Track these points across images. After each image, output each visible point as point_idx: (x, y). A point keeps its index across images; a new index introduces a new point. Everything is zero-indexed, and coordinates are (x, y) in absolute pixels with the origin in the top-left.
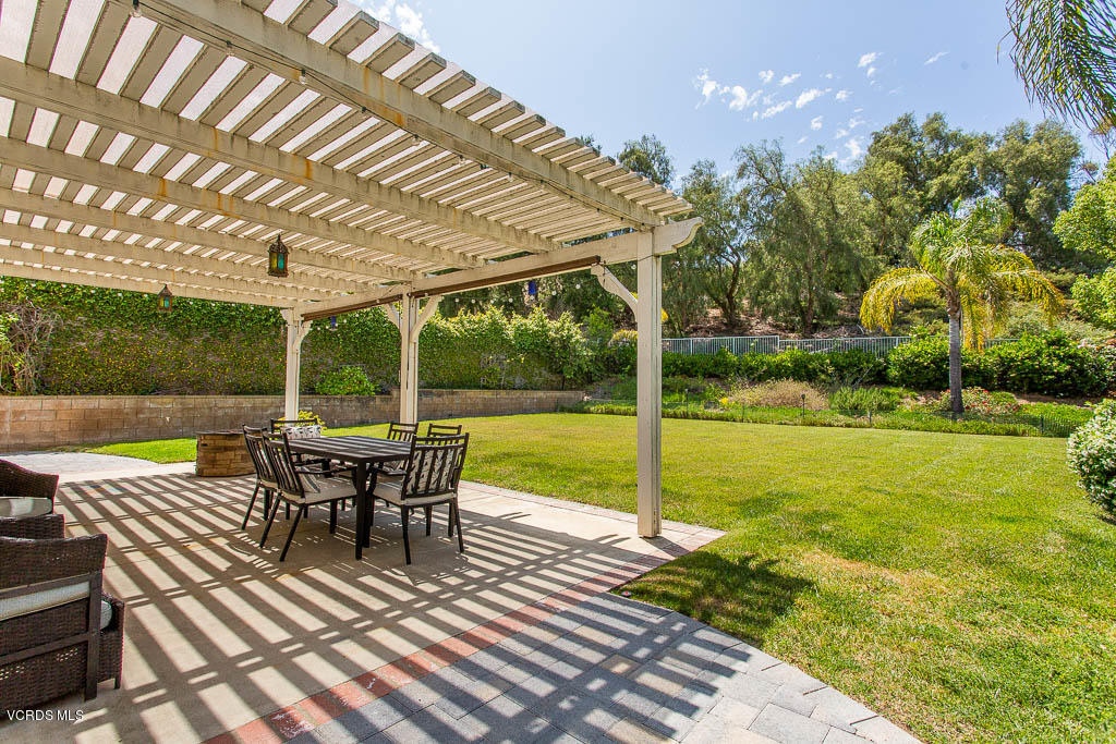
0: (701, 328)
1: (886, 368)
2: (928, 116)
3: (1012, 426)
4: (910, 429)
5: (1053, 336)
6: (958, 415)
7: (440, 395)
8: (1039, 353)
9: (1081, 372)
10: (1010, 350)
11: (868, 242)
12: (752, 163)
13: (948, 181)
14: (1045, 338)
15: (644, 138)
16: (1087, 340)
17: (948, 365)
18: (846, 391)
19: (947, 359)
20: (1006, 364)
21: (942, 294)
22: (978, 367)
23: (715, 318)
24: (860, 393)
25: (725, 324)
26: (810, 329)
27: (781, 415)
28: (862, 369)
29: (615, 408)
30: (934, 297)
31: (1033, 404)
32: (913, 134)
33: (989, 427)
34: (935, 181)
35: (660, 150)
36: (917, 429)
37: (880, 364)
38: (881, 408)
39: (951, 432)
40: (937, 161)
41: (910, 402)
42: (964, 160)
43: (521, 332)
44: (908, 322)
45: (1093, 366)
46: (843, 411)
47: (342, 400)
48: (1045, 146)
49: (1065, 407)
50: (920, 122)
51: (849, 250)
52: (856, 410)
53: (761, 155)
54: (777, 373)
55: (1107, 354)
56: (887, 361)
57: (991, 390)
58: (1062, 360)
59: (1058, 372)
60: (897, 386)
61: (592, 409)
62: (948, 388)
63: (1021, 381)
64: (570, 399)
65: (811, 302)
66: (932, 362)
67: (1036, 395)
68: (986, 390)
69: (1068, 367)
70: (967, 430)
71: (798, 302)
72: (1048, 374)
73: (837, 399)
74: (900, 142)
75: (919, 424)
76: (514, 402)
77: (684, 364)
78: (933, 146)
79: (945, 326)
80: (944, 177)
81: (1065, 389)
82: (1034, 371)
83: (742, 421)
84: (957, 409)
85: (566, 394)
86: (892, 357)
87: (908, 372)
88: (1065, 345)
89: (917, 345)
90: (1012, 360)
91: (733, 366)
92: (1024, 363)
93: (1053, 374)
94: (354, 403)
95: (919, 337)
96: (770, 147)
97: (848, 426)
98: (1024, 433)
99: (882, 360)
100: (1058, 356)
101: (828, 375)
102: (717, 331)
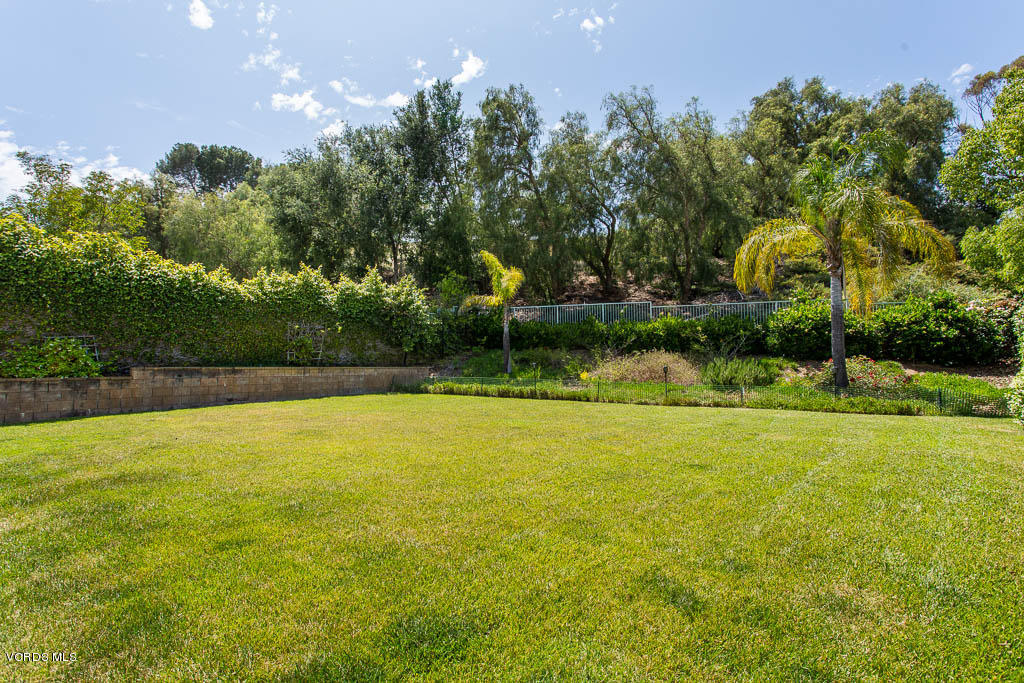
0: (576, 296)
1: (765, 336)
2: (806, 81)
3: (905, 403)
4: (786, 407)
5: (940, 297)
6: (841, 390)
7: (213, 375)
8: (926, 317)
9: (971, 337)
10: (895, 314)
11: (747, 204)
12: (622, 112)
13: (827, 143)
14: (931, 300)
15: (512, 88)
16: (976, 302)
17: (830, 331)
18: (719, 362)
19: (829, 324)
20: (892, 329)
21: (824, 258)
22: (862, 333)
23: (592, 285)
24: (735, 363)
25: (601, 292)
26: (689, 296)
27: (645, 393)
28: (739, 337)
29: (456, 386)
30: (815, 262)
31: (922, 374)
32: (792, 98)
33: (879, 403)
34: (815, 143)
35: (527, 99)
36: (796, 408)
37: (758, 331)
38: (758, 382)
39: (834, 411)
40: (817, 124)
41: (792, 375)
42: (842, 122)
43: (347, 298)
44: (787, 287)
45: (982, 331)
46: (717, 386)
47: (36, 384)
48: (921, 106)
49: (956, 377)
50: (799, 87)
51: (727, 210)
52: (730, 385)
53: (631, 102)
54: (647, 343)
55: (997, 317)
56: (766, 327)
57: (876, 359)
58: (950, 325)
59: (947, 338)
60: (776, 355)
61: (431, 387)
62: (831, 357)
63: (909, 347)
64: (412, 376)
65: (688, 265)
66: (813, 328)
67: (924, 364)
68: (872, 358)
69: (957, 332)
70: (851, 408)
71: (675, 266)
72: (935, 340)
73: (710, 373)
74: (781, 104)
75: (798, 401)
76: (330, 381)
77: (547, 334)
78: (813, 109)
79: (826, 290)
80: (823, 140)
81: (953, 356)
82: (921, 336)
83: (597, 400)
84: (840, 382)
85: (405, 370)
86: (772, 324)
87: (788, 340)
88: (953, 307)
89: (798, 310)
90: (898, 325)
91: (602, 335)
92: (910, 329)
93: (941, 339)
94: (58, 388)
95: (799, 301)
96: (640, 93)
97: (717, 405)
98: (918, 413)
99: (759, 327)
100: (946, 320)
101: (702, 344)
102: (592, 298)
